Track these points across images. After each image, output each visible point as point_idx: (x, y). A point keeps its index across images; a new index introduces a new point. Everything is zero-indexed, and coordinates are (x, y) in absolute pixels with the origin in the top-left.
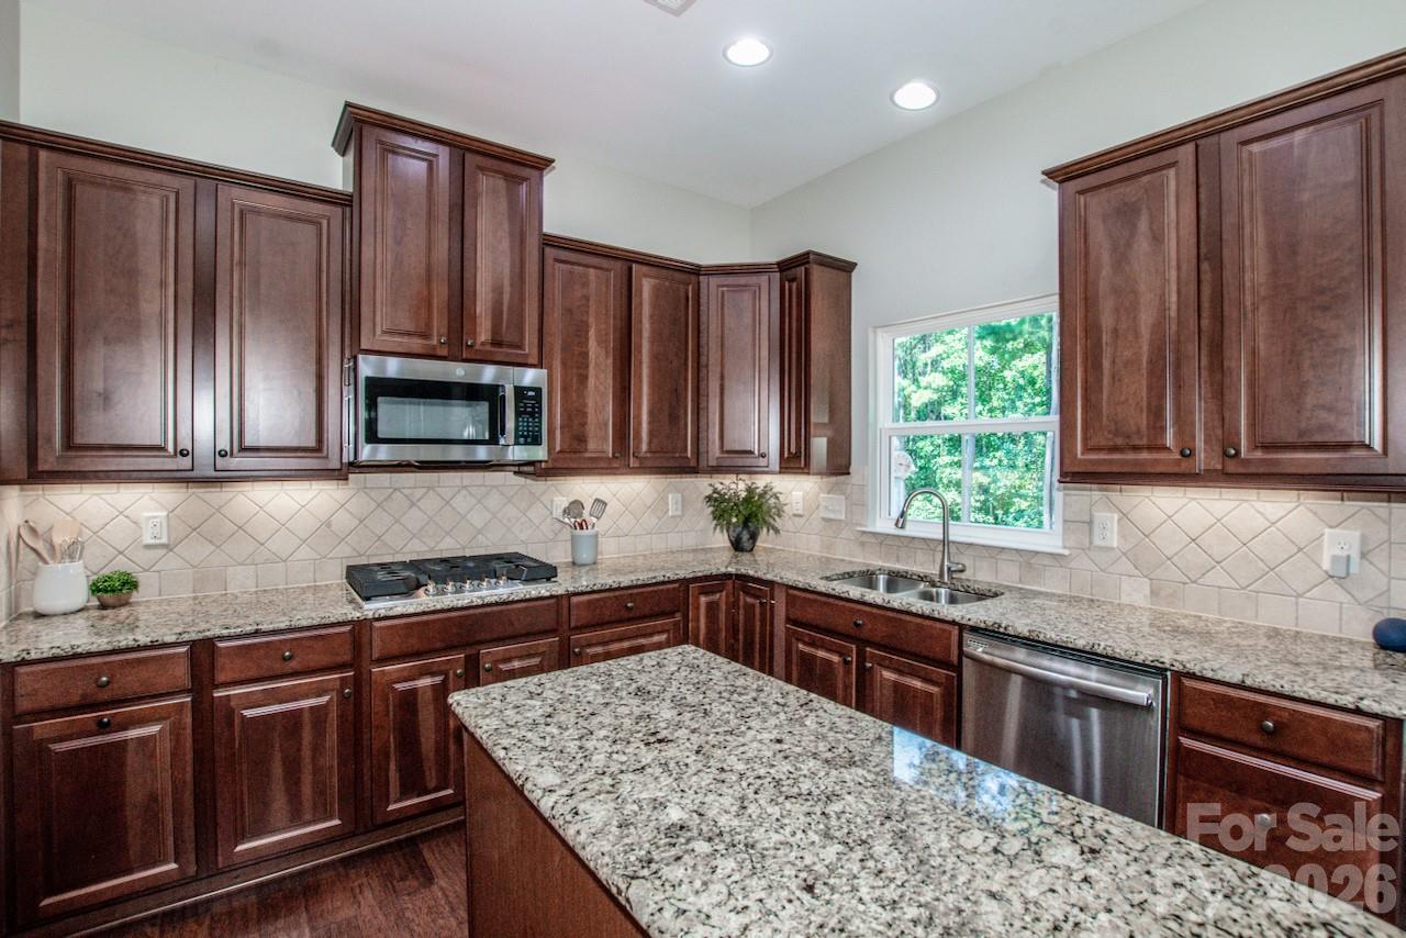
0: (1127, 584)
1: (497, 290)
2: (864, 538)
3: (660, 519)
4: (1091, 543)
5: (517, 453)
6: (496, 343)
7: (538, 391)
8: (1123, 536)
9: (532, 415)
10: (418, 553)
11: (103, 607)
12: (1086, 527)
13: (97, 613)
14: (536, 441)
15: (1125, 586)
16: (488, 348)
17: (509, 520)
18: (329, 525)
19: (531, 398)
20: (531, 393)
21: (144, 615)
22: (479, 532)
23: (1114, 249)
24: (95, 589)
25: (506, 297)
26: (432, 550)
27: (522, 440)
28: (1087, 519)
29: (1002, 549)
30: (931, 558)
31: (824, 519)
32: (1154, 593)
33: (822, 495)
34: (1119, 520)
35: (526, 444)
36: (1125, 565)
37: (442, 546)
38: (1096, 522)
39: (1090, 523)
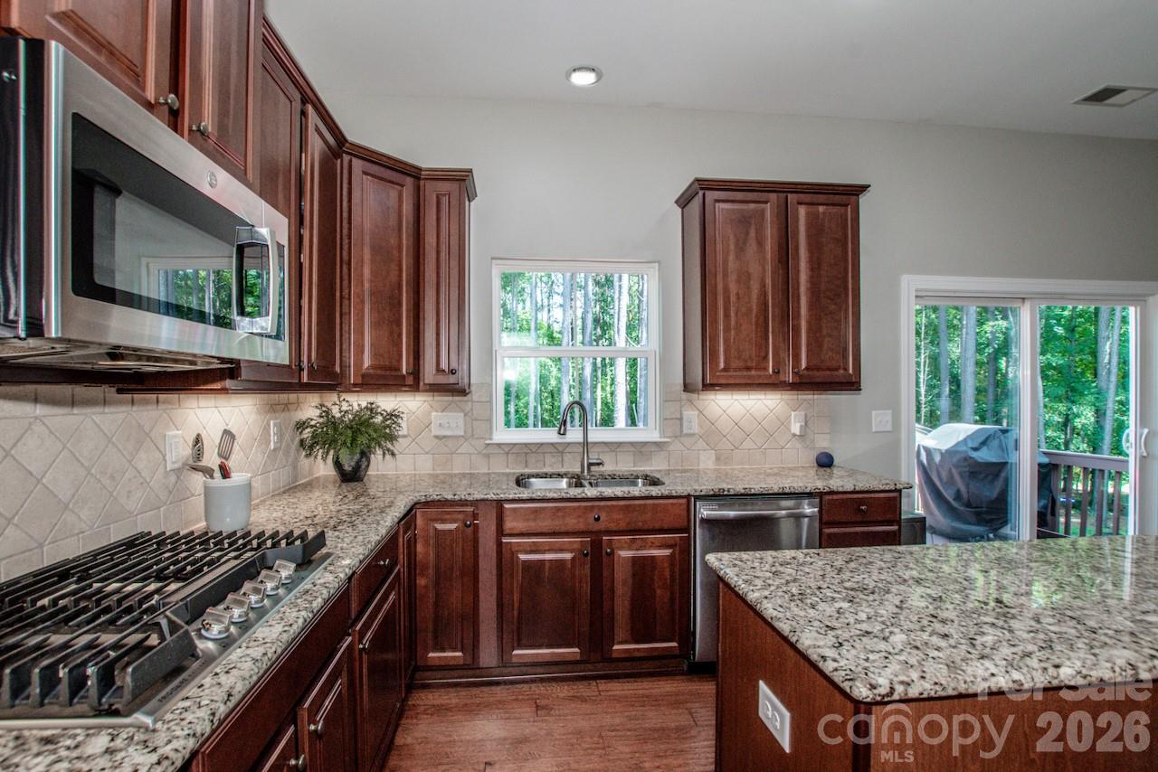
0: (703, 456)
2: (490, 450)
4: (682, 431)
8: (701, 426)
12: (678, 422)
15: (702, 458)
23: (737, 244)
28: (679, 416)
29: (620, 444)
30: (560, 459)
31: (437, 437)
32: (718, 459)
33: (434, 414)
34: (698, 415)
36: (701, 444)
38: (685, 419)
39: (681, 419)
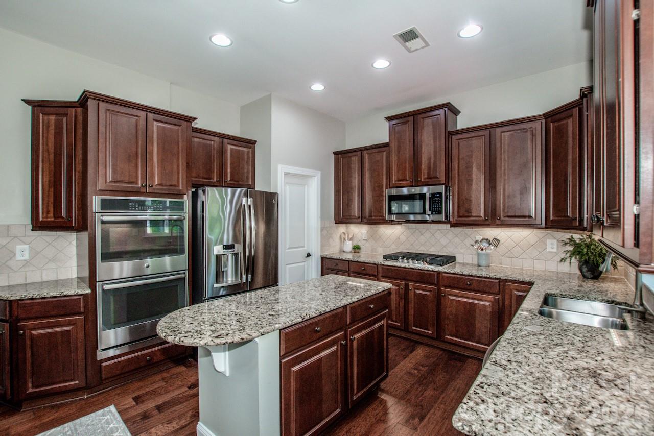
1: (430, 159)
3: (540, 252)
5: (433, 217)
6: (429, 178)
7: (441, 194)
9: (438, 203)
10: (423, 251)
11: (354, 252)
13: (353, 253)
14: (440, 213)
16: (427, 180)
17: (456, 243)
18: (399, 238)
19: (438, 197)
20: (438, 195)
21: (362, 256)
22: (444, 247)
24: (353, 248)
25: (432, 161)
26: (428, 251)
27: (434, 213)
35: (436, 214)
37: (431, 250)
